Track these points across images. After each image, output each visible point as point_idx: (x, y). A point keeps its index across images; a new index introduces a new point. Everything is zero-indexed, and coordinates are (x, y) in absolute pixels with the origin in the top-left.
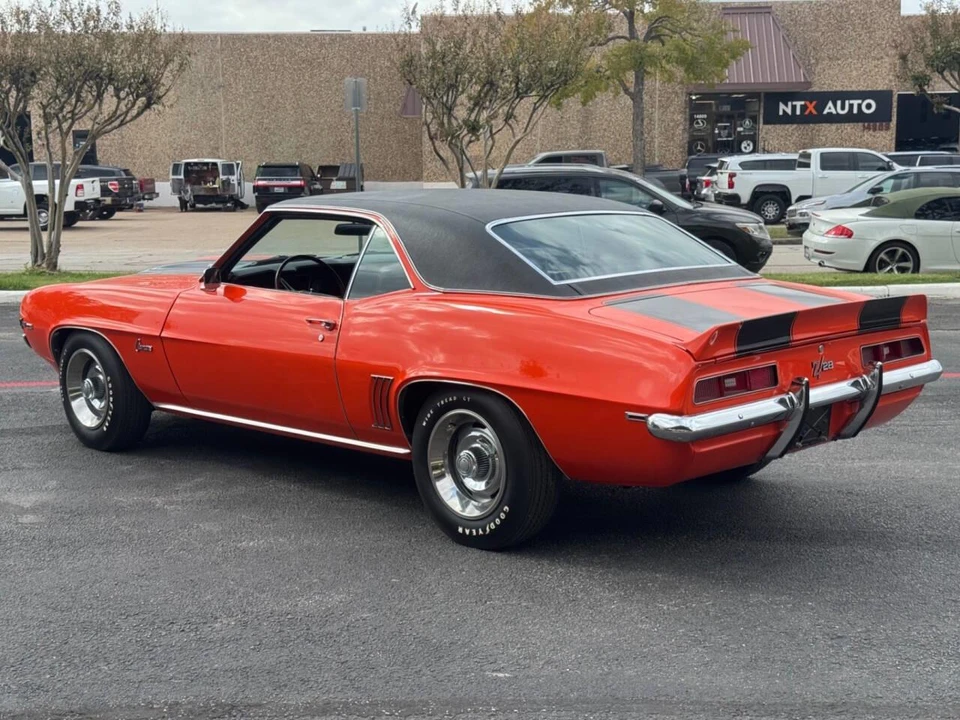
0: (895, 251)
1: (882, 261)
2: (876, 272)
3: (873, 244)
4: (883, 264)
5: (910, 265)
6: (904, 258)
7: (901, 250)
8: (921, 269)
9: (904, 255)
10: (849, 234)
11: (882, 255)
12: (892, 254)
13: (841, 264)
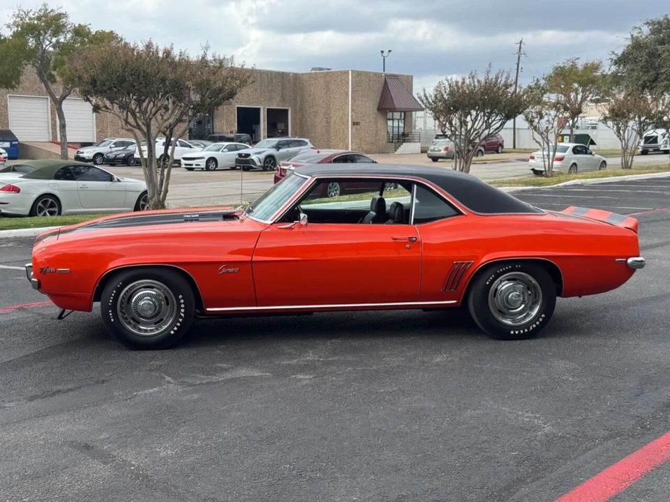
0: (47, 201)
1: (40, 207)
2: (37, 216)
3: (35, 197)
4: (41, 209)
5: (56, 209)
6: (52, 205)
7: (50, 200)
8: (63, 213)
9: (52, 203)
10: (17, 190)
11: (40, 204)
12: (45, 203)
13: (13, 210)
